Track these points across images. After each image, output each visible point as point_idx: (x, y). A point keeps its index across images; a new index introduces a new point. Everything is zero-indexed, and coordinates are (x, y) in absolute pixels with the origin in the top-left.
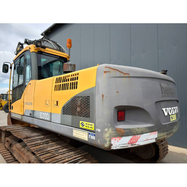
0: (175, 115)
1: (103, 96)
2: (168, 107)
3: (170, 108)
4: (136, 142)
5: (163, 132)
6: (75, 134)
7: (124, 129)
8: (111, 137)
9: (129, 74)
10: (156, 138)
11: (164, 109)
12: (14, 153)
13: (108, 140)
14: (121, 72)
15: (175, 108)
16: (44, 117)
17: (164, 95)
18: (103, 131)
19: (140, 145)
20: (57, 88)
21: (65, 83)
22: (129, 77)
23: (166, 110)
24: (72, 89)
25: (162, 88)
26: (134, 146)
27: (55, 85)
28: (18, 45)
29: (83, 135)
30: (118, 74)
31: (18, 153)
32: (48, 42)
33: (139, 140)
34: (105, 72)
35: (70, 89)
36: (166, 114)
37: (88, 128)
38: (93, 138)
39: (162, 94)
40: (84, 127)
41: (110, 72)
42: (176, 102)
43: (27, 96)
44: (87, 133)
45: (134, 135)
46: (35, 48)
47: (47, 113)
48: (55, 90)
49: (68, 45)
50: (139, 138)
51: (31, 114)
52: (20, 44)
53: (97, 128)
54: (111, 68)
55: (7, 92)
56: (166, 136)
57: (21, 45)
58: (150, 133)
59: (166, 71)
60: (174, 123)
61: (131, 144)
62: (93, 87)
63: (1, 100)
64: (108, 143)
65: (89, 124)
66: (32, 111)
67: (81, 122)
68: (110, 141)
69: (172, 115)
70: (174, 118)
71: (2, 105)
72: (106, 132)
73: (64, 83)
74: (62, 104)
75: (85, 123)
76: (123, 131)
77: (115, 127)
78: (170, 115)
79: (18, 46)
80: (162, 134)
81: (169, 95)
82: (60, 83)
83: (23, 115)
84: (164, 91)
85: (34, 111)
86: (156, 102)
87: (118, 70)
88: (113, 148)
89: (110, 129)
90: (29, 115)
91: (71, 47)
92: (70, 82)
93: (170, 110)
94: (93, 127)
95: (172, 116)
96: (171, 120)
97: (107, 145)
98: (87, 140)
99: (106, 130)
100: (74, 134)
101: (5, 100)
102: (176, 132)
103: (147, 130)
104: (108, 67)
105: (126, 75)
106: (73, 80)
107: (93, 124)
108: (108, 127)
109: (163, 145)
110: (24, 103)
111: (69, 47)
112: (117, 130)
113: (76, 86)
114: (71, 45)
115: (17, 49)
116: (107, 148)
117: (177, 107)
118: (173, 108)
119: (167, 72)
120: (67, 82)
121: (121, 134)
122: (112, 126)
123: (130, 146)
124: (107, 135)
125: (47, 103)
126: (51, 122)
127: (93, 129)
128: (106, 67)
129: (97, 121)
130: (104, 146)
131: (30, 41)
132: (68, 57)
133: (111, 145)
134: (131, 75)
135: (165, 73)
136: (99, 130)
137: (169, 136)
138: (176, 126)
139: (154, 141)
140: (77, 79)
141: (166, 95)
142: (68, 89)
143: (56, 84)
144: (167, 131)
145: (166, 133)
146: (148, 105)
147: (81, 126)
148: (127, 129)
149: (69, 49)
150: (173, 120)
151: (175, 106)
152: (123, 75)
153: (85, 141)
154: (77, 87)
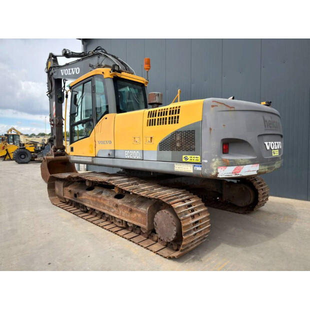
0: (278, 150)
1: (211, 129)
2: (271, 142)
3: (272, 143)
4: (240, 172)
5: (265, 165)
6: (177, 168)
7: (229, 160)
8: (218, 166)
9: (234, 108)
10: (257, 171)
11: (266, 143)
12: (86, 203)
13: (215, 168)
14: (227, 106)
15: (277, 143)
16: (132, 156)
17: (267, 128)
18: (210, 162)
19: (243, 176)
20: (151, 123)
21: (162, 117)
22: (235, 110)
23: (268, 144)
24: (172, 123)
25: (265, 121)
26: (237, 176)
27: (148, 120)
28: (50, 57)
29: (187, 168)
30: (225, 108)
31: (93, 201)
32: (107, 57)
33: (242, 171)
34: (213, 106)
35: (169, 123)
36: (268, 148)
37: (193, 161)
38: (199, 169)
39: (265, 127)
40: (189, 161)
41: (217, 106)
42: (280, 137)
43: (101, 133)
44: (192, 166)
45: (238, 165)
46: (110, 72)
47: (136, 151)
48: (147, 126)
49: (146, 66)
50: (242, 168)
51: (109, 155)
52: (51, 55)
53: (204, 160)
54: (218, 102)
55: (8, 132)
56: (267, 170)
57: (53, 58)
58: (252, 165)
59: (271, 102)
60: (276, 159)
61: (235, 173)
62: (200, 121)
63: (6, 144)
64: (215, 171)
65: (194, 157)
66: (111, 150)
67: (184, 156)
68: (217, 170)
69: (274, 149)
70: (276, 154)
71: (9, 153)
72: (214, 162)
73: (160, 117)
74: (158, 140)
75: (189, 157)
76: (228, 161)
77: (221, 158)
78: (272, 150)
79: (48, 59)
80: (263, 167)
81: (272, 128)
82: (154, 118)
83: (96, 157)
84: (267, 124)
85: (114, 151)
86: (259, 136)
87: (225, 105)
88: (220, 176)
89: (217, 160)
90: (107, 156)
91: (149, 69)
92: (168, 116)
93: (273, 144)
94: (199, 159)
95: (275, 151)
96: (273, 155)
97: (214, 174)
98: (192, 171)
99: (214, 160)
100: (175, 168)
101: (12, 143)
102: (278, 168)
103: (250, 162)
104: (215, 102)
105: (232, 109)
106: (173, 114)
107: (199, 157)
108: (215, 158)
109: (262, 189)
110: (95, 141)
111: (147, 69)
112: (223, 160)
113: (176, 120)
114: (150, 67)
115: (47, 64)
116: (214, 176)
117: (280, 142)
118: (275, 143)
119: (271, 104)
120: (165, 117)
121: (227, 164)
122: (219, 157)
123: (234, 176)
124: (214, 164)
125: (137, 139)
126: (143, 160)
127: (199, 161)
128: (213, 101)
129: (204, 153)
130: (211, 174)
131: (72, 52)
132: (146, 82)
133: (217, 173)
134: (236, 108)
135: (268, 104)
136: (206, 161)
137: (269, 171)
138: (278, 162)
139: (255, 173)
140: (179, 113)
141: (269, 128)
142: (166, 124)
143: (149, 118)
144: (268, 165)
145: (267, 167)
146: (251, 138)
147: (184, 160)
148: (232, 160)
149: (147, 72)
150: (275, 155)
151: (278, 141)
152: (229, 109)
153: (190, 173)
154: (178, 120)
